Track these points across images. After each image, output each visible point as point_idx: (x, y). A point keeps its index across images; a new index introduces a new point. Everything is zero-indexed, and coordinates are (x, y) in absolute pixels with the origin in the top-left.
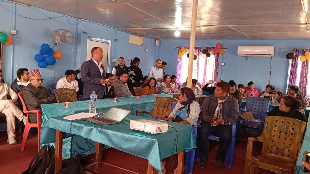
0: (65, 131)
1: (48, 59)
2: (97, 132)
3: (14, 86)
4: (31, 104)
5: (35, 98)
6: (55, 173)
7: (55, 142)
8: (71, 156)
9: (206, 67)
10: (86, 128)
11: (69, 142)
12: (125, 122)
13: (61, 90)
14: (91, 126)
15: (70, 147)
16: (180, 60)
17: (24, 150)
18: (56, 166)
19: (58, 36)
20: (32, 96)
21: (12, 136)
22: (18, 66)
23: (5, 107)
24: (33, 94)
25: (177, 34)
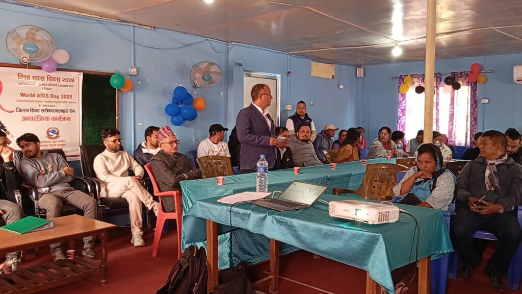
0: (221, 222)
1: (185, 111)
2: (273, 223)
3: (138, 155)
4: (165, 183)
5: (171, 172)
6: (208, 292)
7: (206, 240)
8: (230, 265)
9: (453, 108)
10: (255, 217)
11: (227, 241)
12: (319, 206)
13: (207, 158)
14: (263, 212)
15: (229, 251)
16: (403, 100)
17: (157, 256)
18: (209, 280)
19: (199, 74)
20: (165, 169)
21: (138, 234)
22: (141, 124)
23: (127, 189)
24: (168, 166)
25: (397, 53)
